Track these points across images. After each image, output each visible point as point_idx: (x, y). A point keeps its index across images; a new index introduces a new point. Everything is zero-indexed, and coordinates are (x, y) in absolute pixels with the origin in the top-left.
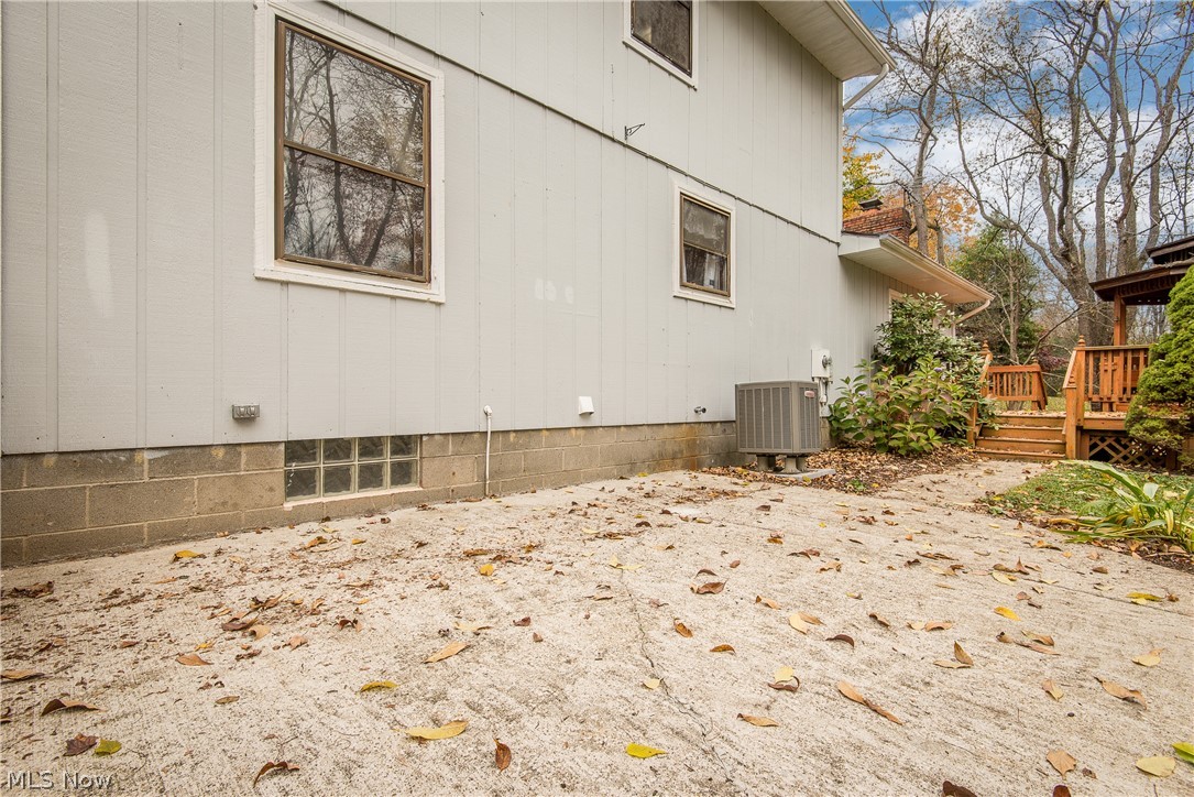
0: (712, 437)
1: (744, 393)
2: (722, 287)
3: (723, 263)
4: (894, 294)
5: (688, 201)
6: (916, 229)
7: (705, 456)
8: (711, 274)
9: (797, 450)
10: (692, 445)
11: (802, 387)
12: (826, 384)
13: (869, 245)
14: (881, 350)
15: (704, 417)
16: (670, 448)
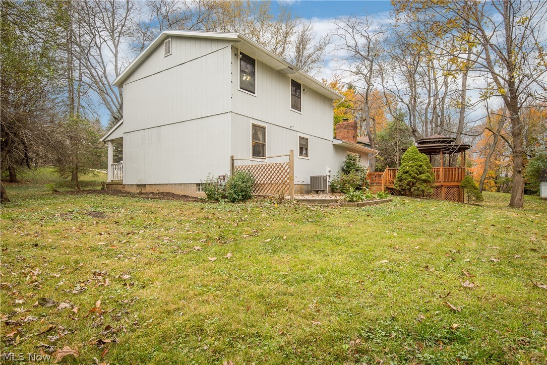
0: (305, 188)
1: (312, 178)
2: (307, 155)
3: (307, 149)
4: (348, 153)
5: (300, 138)
6: (365, 120)
7: (304, 191)
8: (304, 152)
9: (322, 189)
10: (301, 189)
11: (324, 177)
12: (330, 177)
13: (339, 142)
14: (344, 168)
15: (303, 183)
16: (298, 189)
